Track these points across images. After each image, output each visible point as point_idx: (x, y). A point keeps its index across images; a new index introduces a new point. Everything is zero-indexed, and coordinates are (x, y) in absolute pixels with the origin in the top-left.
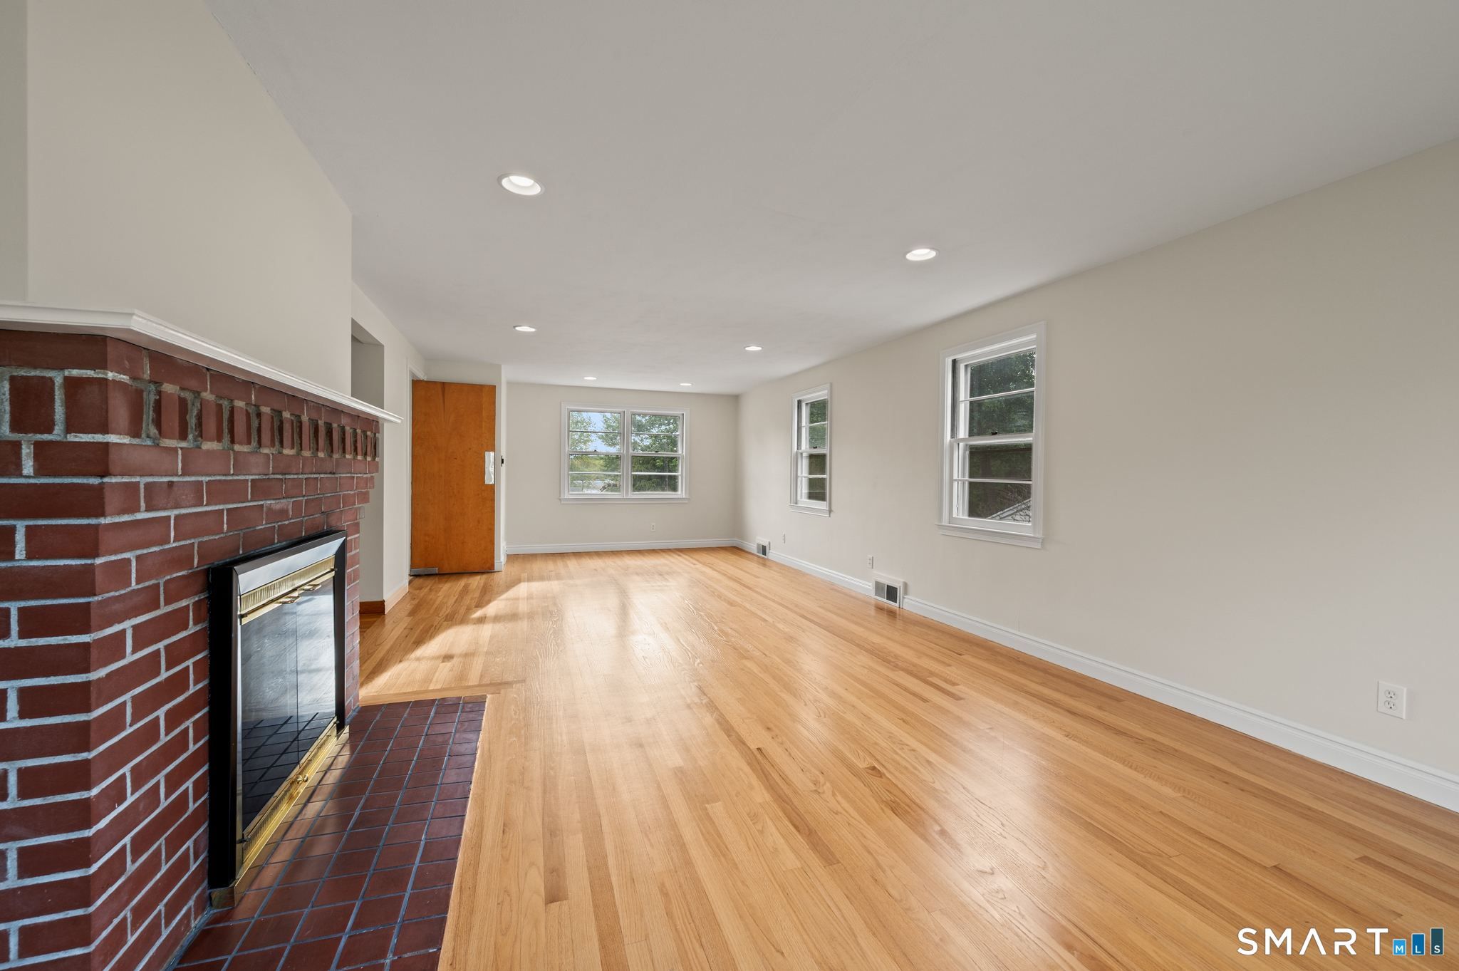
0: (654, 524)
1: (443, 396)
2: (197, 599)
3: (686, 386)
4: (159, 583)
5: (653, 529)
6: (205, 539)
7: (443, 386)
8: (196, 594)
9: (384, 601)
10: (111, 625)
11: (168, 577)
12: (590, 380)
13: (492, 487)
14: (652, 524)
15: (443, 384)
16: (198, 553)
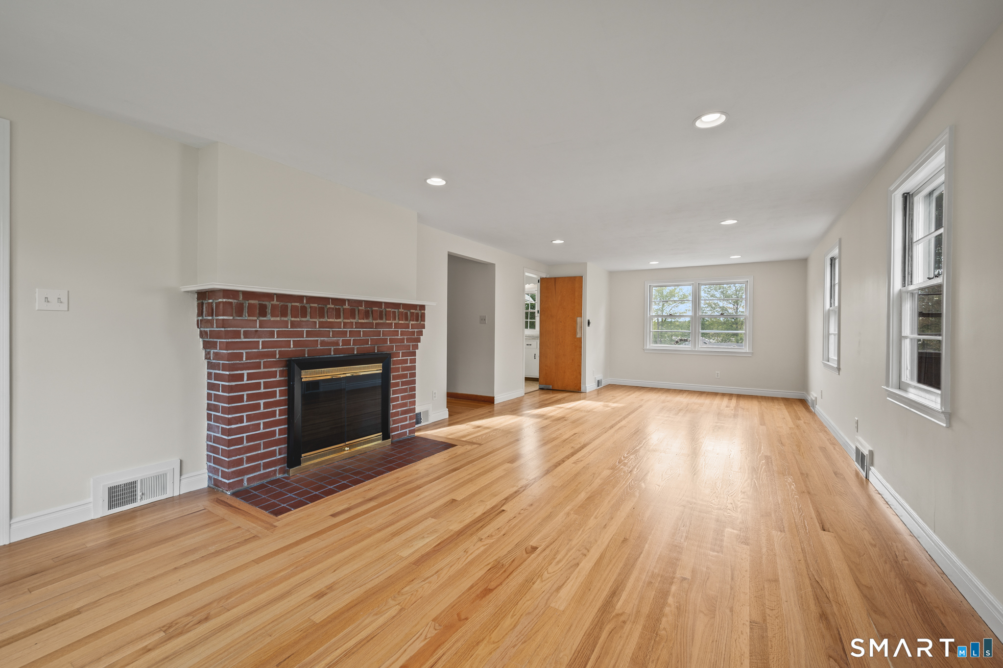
0: (719, 372)
1: (555, 285)
2: (281, 369)
3: (735, 258)
4: (261, 362)
5: (718, 376)
6: (283, 349)
7: (555, 280)
8: (281, 367)
9: (494, 397)
10: (238, 371)
11: (266, 360)
12: (654, 264)
13: (580, 339)
14: (717, 372)
15: (555, 278)
16: (279, 354)
